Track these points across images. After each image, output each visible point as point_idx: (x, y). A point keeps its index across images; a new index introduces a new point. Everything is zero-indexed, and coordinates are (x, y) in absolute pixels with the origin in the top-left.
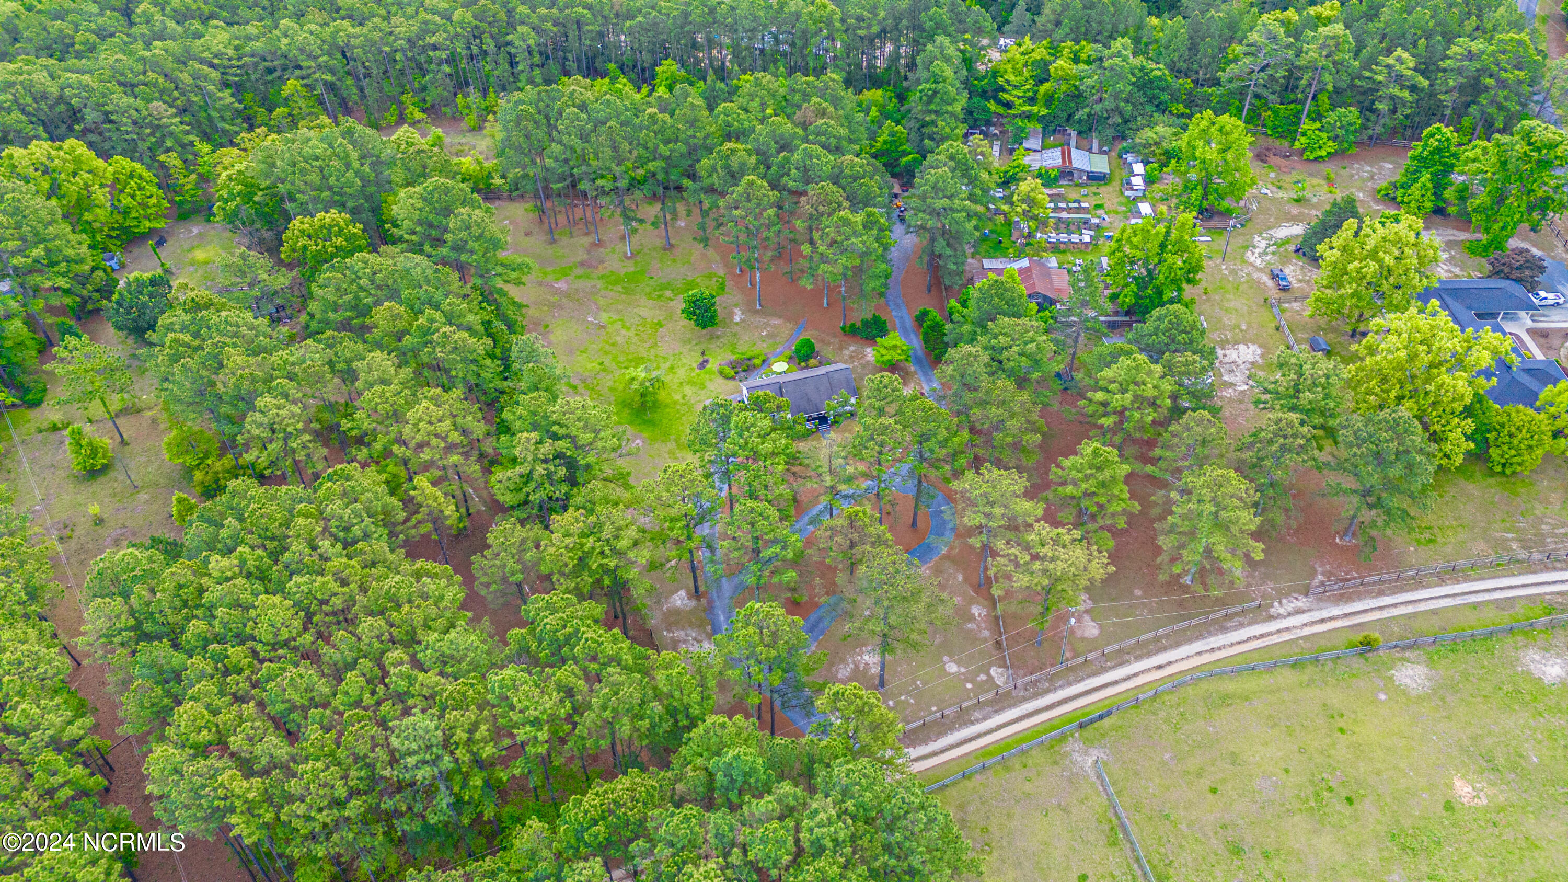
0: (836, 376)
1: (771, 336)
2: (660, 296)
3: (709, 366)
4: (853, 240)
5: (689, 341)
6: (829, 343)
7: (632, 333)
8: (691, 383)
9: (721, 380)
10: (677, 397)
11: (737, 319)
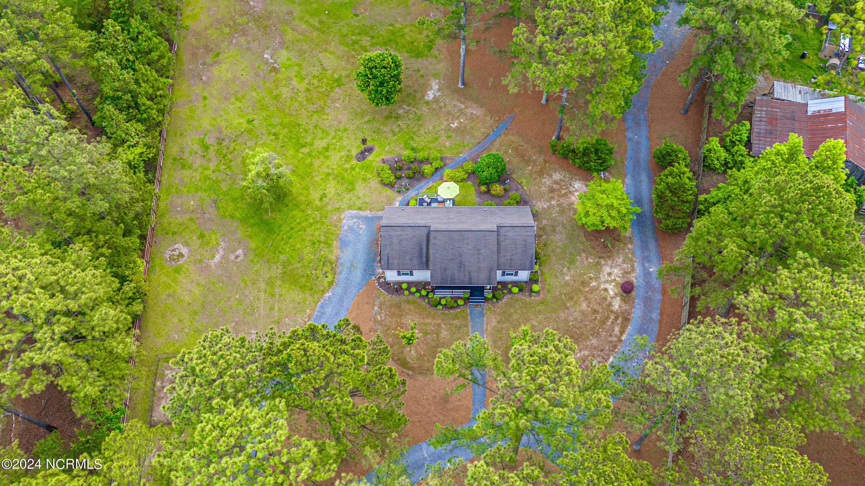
0: (511, 234)
1: (461, 131)
2: (355, 42)
3: (370, 158)
4: (590, 38)
5: (363, 113)
6: (528, 162)
7: (303, 86)
8: (340, 178)
9: (375, 183)
10: (315, 195)
11: (430, 95)
